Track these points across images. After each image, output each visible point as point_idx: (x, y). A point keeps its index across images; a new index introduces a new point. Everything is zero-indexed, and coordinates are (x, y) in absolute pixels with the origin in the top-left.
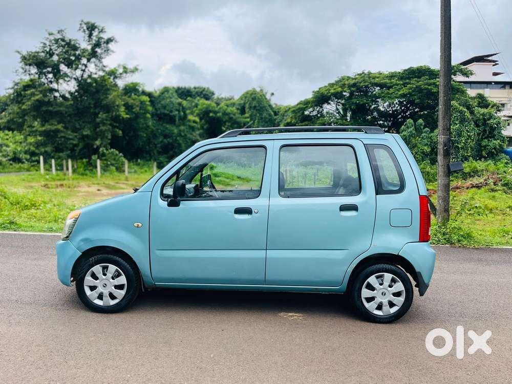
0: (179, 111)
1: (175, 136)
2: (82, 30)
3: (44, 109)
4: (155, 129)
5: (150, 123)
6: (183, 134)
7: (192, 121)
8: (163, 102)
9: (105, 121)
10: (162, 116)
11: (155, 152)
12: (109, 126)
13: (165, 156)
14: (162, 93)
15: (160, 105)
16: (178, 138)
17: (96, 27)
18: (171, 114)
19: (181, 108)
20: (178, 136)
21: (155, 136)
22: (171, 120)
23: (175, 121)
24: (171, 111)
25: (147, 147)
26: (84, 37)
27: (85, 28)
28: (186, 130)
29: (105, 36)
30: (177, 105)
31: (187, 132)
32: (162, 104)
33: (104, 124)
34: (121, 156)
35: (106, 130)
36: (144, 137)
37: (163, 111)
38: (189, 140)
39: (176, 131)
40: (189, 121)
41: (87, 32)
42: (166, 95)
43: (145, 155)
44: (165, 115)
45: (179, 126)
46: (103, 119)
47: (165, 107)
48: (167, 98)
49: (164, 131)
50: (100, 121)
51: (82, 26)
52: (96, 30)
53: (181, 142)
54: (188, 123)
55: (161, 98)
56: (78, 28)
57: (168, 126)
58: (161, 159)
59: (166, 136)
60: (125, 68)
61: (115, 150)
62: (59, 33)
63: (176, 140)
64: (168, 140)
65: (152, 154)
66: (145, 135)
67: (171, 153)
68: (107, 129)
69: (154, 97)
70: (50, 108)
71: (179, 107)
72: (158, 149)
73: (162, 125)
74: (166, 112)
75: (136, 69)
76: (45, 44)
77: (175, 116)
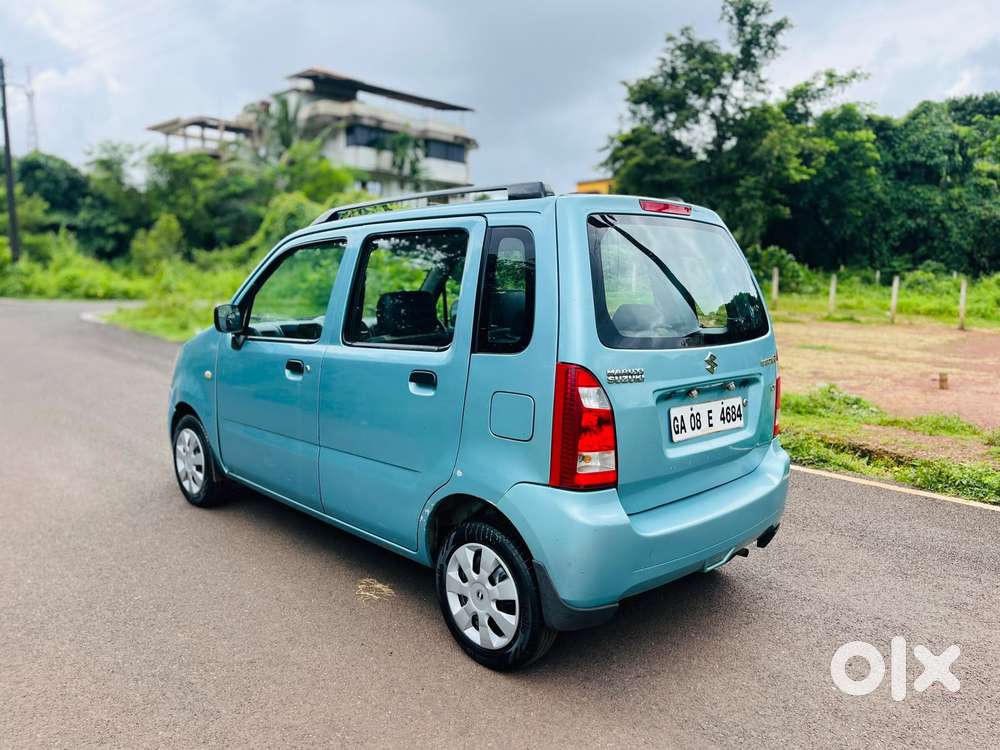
0: (950, 153)
1: (935, 212)
2: (727, 18)
3: (647, 178)
4: (887, 199)
5: (877, 188)
6: (955, 206)
7: (984, 174)
8: (913, 138)
9: (753, 192)
10: (909, 168)
11: (885, 249)
12: (758, 201)
13: (907, 256)
14: (915, 116)
15: (906, 145)
16: (944, 216)
17: (752, 6)
18: (931, 162)
19: (957, 146)
20: (944, 211)
21: (887, 215)
22: (930, 176)
23: (940, 177)
24: (931, 156)
25: (867, 240)
26: (730, 31)
27: (732, 13)
28: (965, 196)
29: (769, 20)
30: (947, 141)
31: (968, 200)
32: (909, 142)
33: (751, 198)
34: (790, 260)
35: (753, 210)
36: (858, 217)
37: (911, 157)
38: (972, 218)
39: (939, 200)
40: (978, 174)
41: (735, 20)
42: (923, 119)
43: (858, 256)
44: (914, 164)
45: (950, 186)
46: (748, 188)
47: (916, 149)
48: (925, 126)
49: (909, 202)
50: (743, 192)
51: (726, 10)
52: (753, 11)
53: (949, 223)
54: (974, 180)
55: (912, 127)
56: (719, 17)
57: (919, 190)
58: (895, 264)
59: (913, 214)
60: (831, 75)
61: (777, 248)
62: (683, 34)
63: (937, 219)
64: (919, 220)
65: (876, 253)
66: (860, 214)
67: (922, 249)
68: (755, 206)
69: (894, 129)
70: (658, 177)
71: (954, 146)
72: (891, 241)
73: (906, 189)
74: (919, 158)
75: (854, 75)
76: (664, 60)
77: (938, 166)
